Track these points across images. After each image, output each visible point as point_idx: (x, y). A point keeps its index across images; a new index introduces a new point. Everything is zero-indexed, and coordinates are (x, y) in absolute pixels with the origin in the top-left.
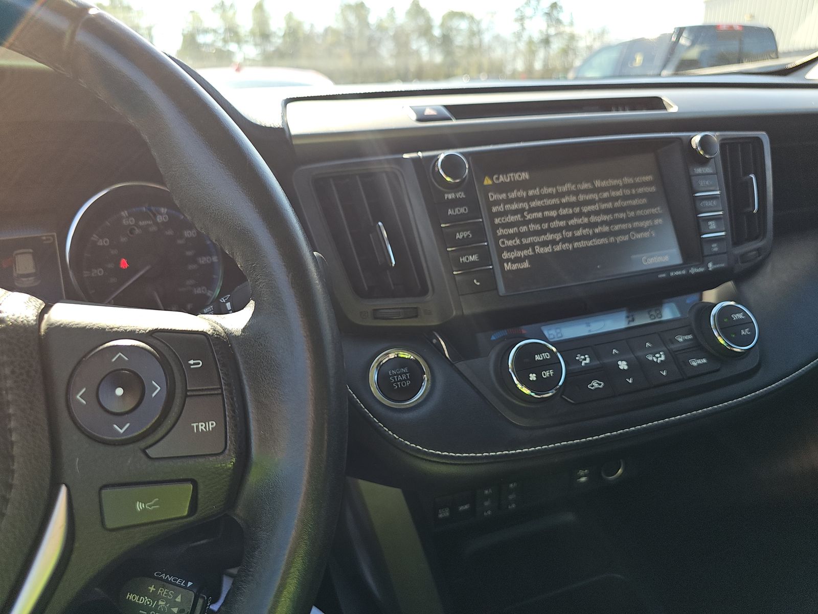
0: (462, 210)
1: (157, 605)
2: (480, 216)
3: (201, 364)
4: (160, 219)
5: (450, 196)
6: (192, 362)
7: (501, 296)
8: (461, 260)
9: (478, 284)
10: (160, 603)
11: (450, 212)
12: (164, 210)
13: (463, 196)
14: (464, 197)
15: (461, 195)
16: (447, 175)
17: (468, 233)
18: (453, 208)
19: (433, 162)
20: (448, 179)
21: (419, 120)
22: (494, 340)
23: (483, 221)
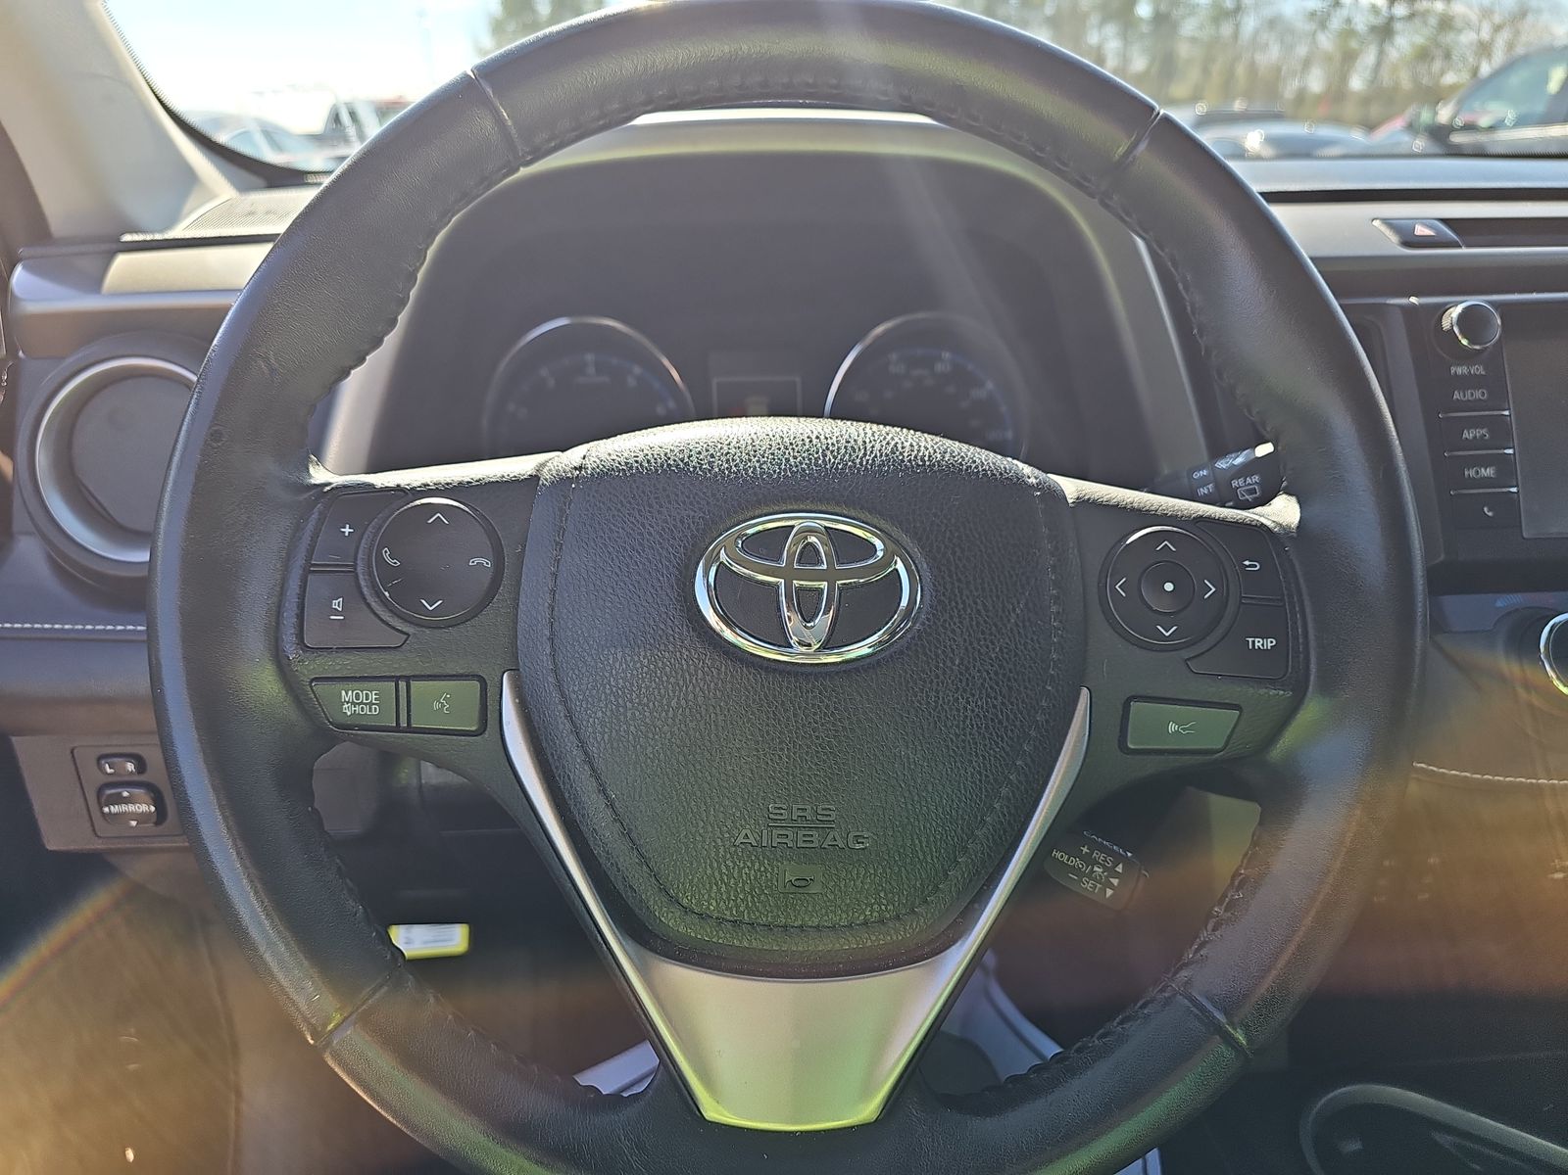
0: (1478, 394)
1: (1092, 871)
2: (1507, 407)
3: (1258, 567)
4: (939, 367)
5: (1460, 370)
6: (1247, 563)
7: (1524, 538)
8: (1466, 473)
9: (1490, 514)
10: (1096, 869)
11: (1456, 396)
12: (947, 355)
13: (1481, 371)
14: (1483, 373)
15: (1478, 370)
16: (1465, 337)
17: (1484, 431)
18: (1463, 389)
19: (1440, 313)
20: (1465, 342)
21: (1406, 244)
22: (1501, 607)
23: (1510, 416)
